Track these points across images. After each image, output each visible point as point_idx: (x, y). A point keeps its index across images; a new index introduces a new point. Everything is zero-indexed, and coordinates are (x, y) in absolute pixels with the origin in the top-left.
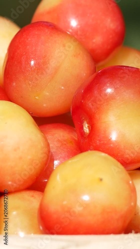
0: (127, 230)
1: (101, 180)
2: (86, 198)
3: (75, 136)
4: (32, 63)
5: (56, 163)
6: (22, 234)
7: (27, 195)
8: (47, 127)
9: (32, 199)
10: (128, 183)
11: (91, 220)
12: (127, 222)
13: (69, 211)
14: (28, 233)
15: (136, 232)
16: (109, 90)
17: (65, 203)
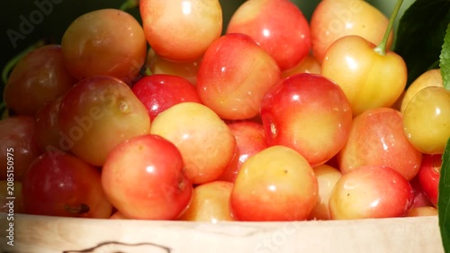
0: (309, 217)
1: (286, 172)
2: (272, 188)
3: (263, 132)
4: (223, 69)
5: (243, 158)
6: (214, 221)
7: (218, 185)
8: (236, 126)
9: (224, 189)
10: (311, 175)
11: (277, 208)
12: (310, 210)
13: (258, 201)
14: (220, 219)
15: (318, 219)
16: (296, 97)
17: (254, 192)
